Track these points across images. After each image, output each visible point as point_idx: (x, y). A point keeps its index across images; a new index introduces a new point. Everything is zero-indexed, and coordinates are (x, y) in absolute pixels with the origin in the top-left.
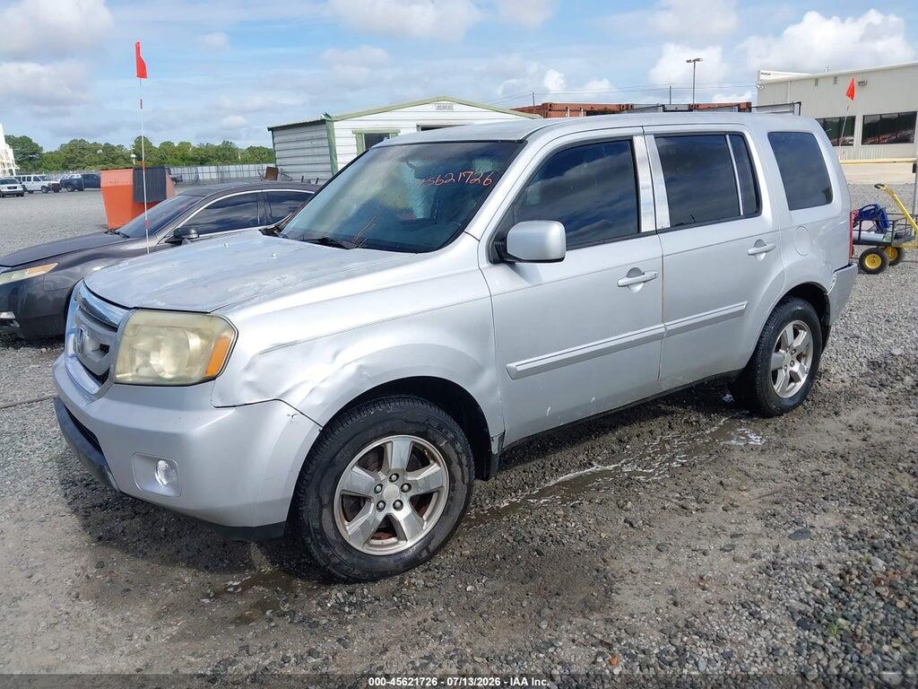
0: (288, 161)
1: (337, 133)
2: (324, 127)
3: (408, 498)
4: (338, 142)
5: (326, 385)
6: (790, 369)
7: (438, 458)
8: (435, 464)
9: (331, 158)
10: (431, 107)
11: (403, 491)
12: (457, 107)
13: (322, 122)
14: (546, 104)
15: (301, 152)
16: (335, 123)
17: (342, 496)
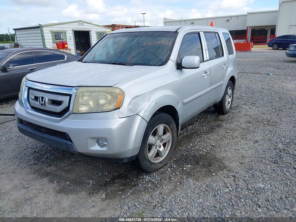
0: (23, 41)
1: (44, 31)
2: (39, 29)
3: (162, 144)
4: (45, 35)
5: (149, 109)
6: (228, 100)
7: (170, 131)
8: (168, 133)
9: (43, 40)
10: (77, 24)
11: (161, 142)
12: (85, 24)
13: (38, 27)
14: (114, 24)
15: (29, 38)
16: (44, 28)
17: (148, 145)
